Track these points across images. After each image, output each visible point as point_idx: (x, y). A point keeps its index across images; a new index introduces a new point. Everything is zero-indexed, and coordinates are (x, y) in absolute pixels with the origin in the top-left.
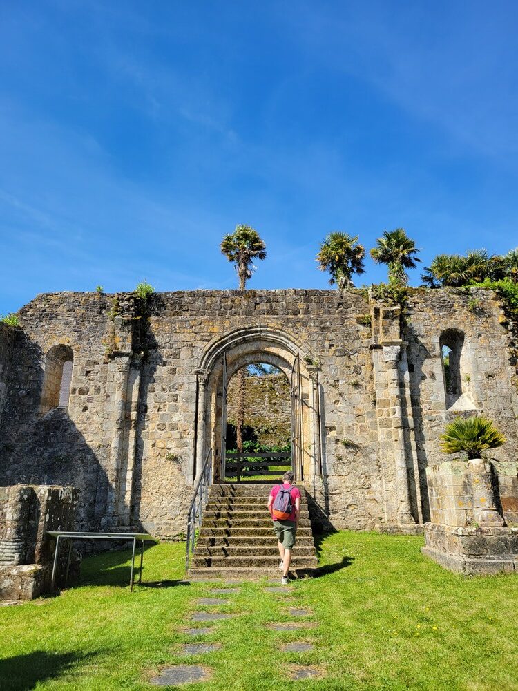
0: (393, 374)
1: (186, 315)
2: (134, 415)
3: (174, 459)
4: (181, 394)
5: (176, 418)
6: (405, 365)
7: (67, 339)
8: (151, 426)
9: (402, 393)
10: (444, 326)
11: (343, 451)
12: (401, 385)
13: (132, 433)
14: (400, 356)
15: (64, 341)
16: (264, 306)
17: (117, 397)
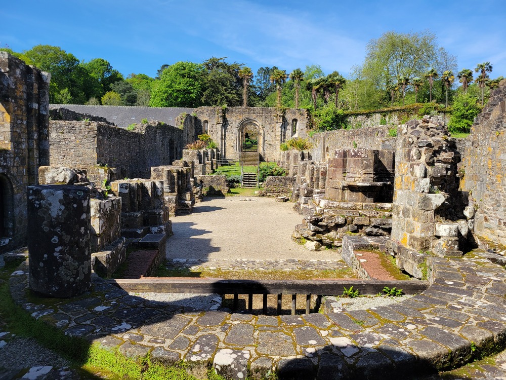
0: (280, 129)
1: (234, 114)
2: (223, 137)
3: (232, 146)
4: (233, 132)
5: (232, 138)
6: (283, 127)
7: (207, 119)
8: (227, 139)
9: (282, 133)
10: (293, 118)
11: (268, 146)
12: (282, 132)
13: (223, 141)
14: (282, 125)
15: (206, 119)
16: (252, 112)
17: (220, 133)
